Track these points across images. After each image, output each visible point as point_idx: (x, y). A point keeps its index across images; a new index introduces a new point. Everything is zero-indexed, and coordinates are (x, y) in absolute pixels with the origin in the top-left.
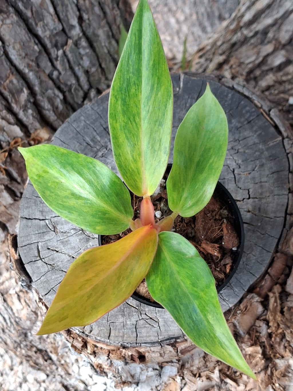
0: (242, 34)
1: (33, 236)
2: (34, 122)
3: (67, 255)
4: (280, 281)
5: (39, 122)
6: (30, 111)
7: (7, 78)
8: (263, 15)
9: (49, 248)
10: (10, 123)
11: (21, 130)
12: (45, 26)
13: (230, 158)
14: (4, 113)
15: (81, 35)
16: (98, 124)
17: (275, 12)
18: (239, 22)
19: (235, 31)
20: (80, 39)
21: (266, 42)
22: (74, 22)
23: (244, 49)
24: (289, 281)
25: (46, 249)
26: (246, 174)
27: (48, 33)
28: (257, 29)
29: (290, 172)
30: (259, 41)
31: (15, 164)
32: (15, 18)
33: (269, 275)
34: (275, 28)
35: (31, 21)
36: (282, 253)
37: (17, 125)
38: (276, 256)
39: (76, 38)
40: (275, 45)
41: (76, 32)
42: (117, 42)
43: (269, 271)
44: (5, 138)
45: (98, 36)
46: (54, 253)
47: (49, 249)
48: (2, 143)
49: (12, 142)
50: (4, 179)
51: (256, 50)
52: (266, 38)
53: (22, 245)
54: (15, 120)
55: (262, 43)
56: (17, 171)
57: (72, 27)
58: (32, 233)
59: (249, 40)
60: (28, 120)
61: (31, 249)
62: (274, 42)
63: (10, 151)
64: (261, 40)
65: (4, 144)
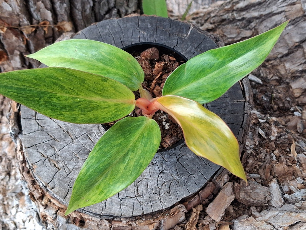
2: (64, 14)
3: (57, 124)
4: (204, 203)
5: (68, 16)
6: (65, 5)
10: (46, 8)
11: (52, 16)
16: (118, 36)
17: (262, 10)
18: (233, 6)
19: (228, 11)
21: (248, 28)
24: (211, 205)
28: (245, 16)
29: (241, 127)
30: (243, 25)
31: (36, 40)
33: (199, 195)
36: (214, 183)
37: (51, 11)
38: (209, 183)
40: (253, 33)
43: (200, 192)
44: (38, 17)
46: (48, 118)
48: (34, 19)
49: (42, 23)
50: (22, 47)
51: (238, 30)
52: (249, 25)
54: (51, 6)
55: (244, 27)
56: (35, 45)
60: (60, 11)
62: (253, 30)
63: (37, 28)
64: (245, 25)
65: (34, 21)
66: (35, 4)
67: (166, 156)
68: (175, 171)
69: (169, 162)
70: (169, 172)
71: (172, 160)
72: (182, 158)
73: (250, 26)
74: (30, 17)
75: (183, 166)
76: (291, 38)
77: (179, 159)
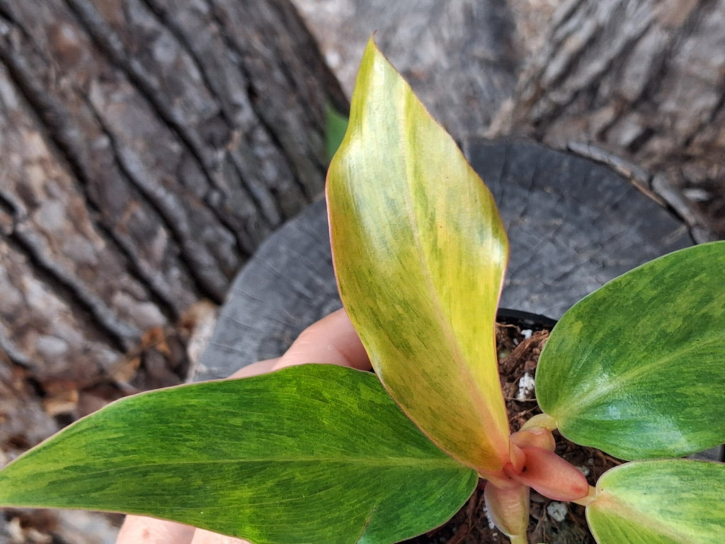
0: (548, 102)
2: (185, 294)
5: (193, 292)
6: (175, 272)
7: (125, 208)
8: (582, 61)
10: (138, 299)
11: (162, 311)
12: (188, 105)
14: (125, 280)
15: (256, 121)
18: (538, 84)
19: (534, 101)
20: (253, 129)
21: (597, 105)
22: (240, 97)
23: (557, 126)
27: (194, 119)
28: (576, 88)
30: (584, 107)
32: (127, 89)
34: (609, 79)
35: (161, 97)
37: (152, 301)
39: (246, 128)
40: (616, 107)
41: (245, 116)
42: (322, 134)
44: (131, 330)
45: (284, 123)
48: (126, 342)
49: (146, 337)
51: (580, 124)
52: (596, 98)
54: (147, 291)
55: (592, 107)
57: (237, 107)
59: (565, 110)
60: (172, 289)
62: (613, 102)
63: (143, 356)
64: (587, 103)
65: (131, 347)
66: (109, 304)
73: (600, 99)
74: (116, 342)
76: (705, 63)
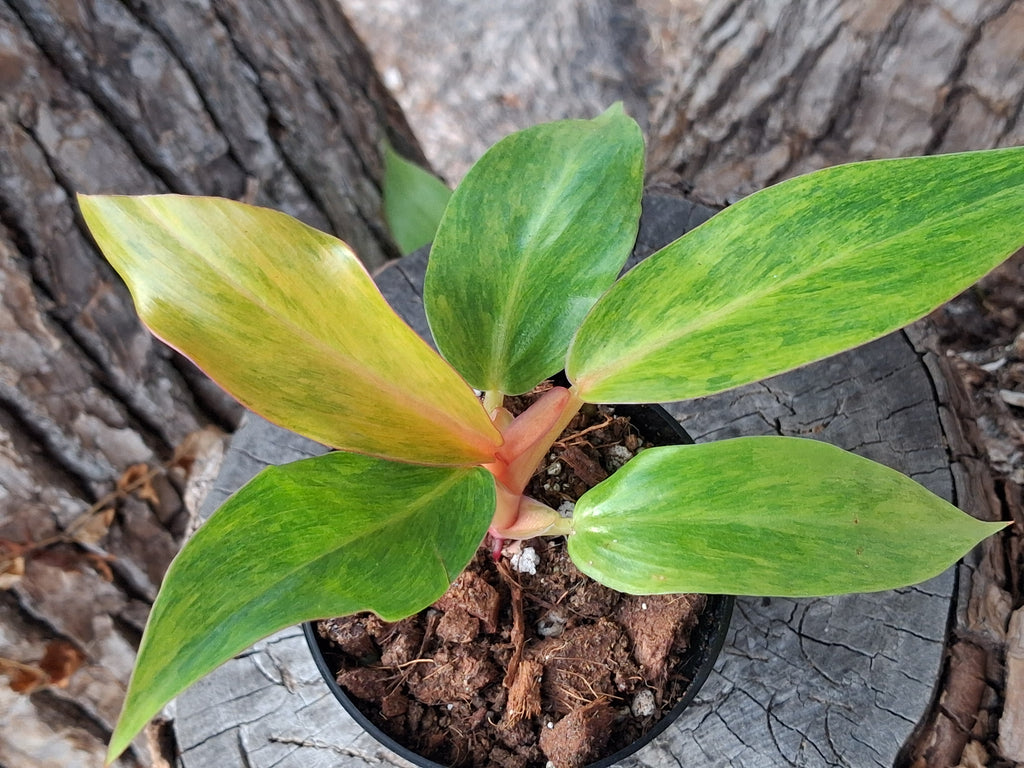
0: (696, 138)
1: (222, 710)
2: (179, 414)
3: (330, 751)
4: (977, 730)
5: (193, 413)
6: (165, 384)
7: (91, 291)
8: (744, 80)
9: (275, 736)
10: (111, 425)
11: (146, 441)
12: (181, 141)
13: (760, 393)
14: (93, 394)
15: (280, 165)
17: (774, 64)
18: (681, 114)
19: (676, 138)
20: (277, 175)
21: (765, 143)
22: (258, 131)
23: (709, 172)
24: (1006, 725)
25: (265, 741)
26: (817, 428)
27: (190, 162)
28: (735, 118)
29: (939, 404)
30: (746, 145)
31: (137, 545)
32: (95, 120)
33: (946, 714)
34: (782, 104)
35: (141, 130)
36: (968, 642)
37: (132, 427)
38: (954, 652)
39: (267, 175)
40: (792, 146)
41: (266, 158)
42: (378, 186)
43: (942, 701)
44: (101, 469)
45: (325, 169)
46: (292, 749)
47: (273, 741)
48: (94, 485)
49: (123, 479)
50: (108, 595)
51: (741, 169)
52: (762, 133)
53: (192, 741)
54: (125, 412)
55: (756, 148)
56: (145, 566)
57: (254, 145)
58: (218, 700)
59: (719, 151)
60: (161, 410)
61: (219, 750)
62: (787, 138)
63: (120, 504)
64: (751, 140)
65: (100, 490)
66: (69, 432)
67: (752, 643)
68: (812, 677)
69: (775, 659)
70: (794, 691)
71: (782, 645)
72: (811, 620)
73: (769, 135)
74: (80, 486)
75: (829, 645)
76: (914, 85)
77: (800, 628)
